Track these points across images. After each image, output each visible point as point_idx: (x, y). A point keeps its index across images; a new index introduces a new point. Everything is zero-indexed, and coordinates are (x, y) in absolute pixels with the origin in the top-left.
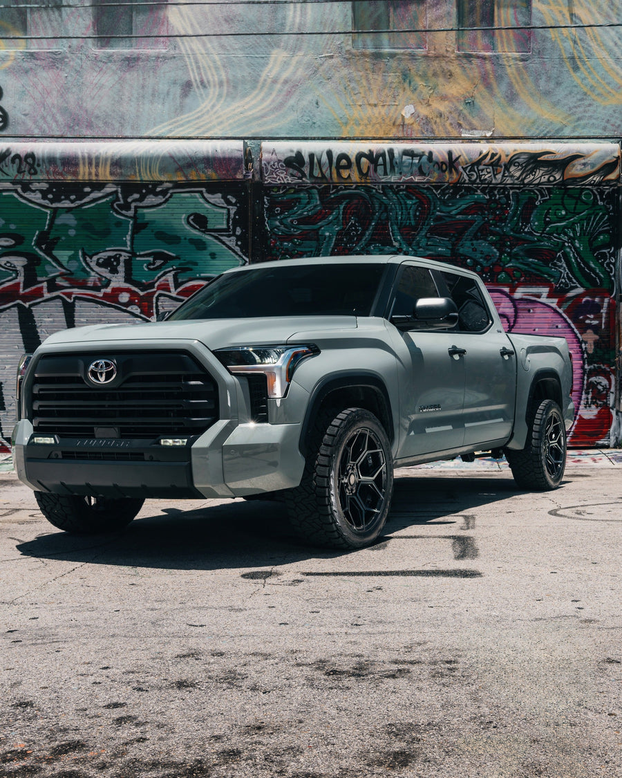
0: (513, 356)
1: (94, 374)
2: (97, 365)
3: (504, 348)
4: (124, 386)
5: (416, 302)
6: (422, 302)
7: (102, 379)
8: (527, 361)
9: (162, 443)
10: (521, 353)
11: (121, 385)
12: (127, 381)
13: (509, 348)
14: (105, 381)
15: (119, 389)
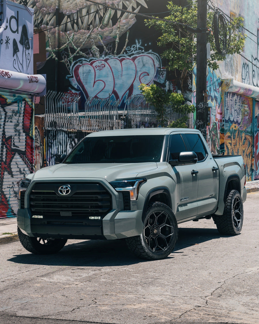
0: (218, 171)
1: (61, 191)
2: (62, 188)
3: (214, 167)
4: (73, 196)
5: (179, 153)
6: (182, 154)
7: (64, 194)
8: (224, 172)
9: (90, 218)
10: (221, 168)
11: (72, 195)
12: (75, 194)
13: (216, 167)
14: (66, 194)
15: (71, 197)
